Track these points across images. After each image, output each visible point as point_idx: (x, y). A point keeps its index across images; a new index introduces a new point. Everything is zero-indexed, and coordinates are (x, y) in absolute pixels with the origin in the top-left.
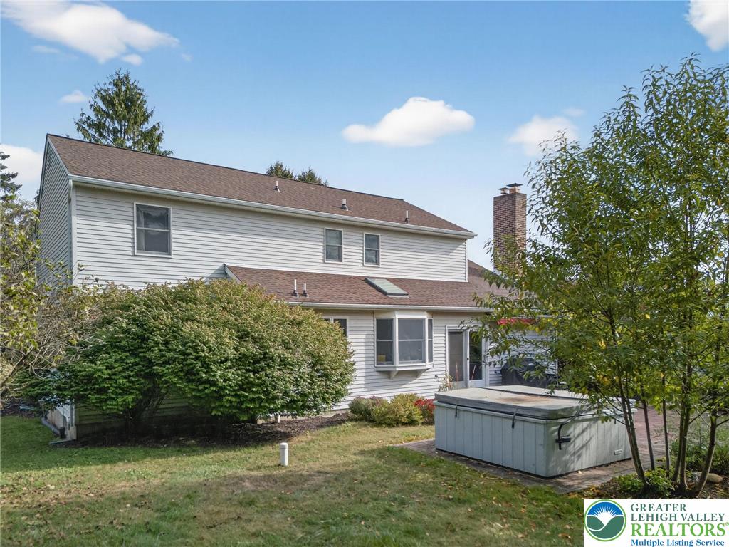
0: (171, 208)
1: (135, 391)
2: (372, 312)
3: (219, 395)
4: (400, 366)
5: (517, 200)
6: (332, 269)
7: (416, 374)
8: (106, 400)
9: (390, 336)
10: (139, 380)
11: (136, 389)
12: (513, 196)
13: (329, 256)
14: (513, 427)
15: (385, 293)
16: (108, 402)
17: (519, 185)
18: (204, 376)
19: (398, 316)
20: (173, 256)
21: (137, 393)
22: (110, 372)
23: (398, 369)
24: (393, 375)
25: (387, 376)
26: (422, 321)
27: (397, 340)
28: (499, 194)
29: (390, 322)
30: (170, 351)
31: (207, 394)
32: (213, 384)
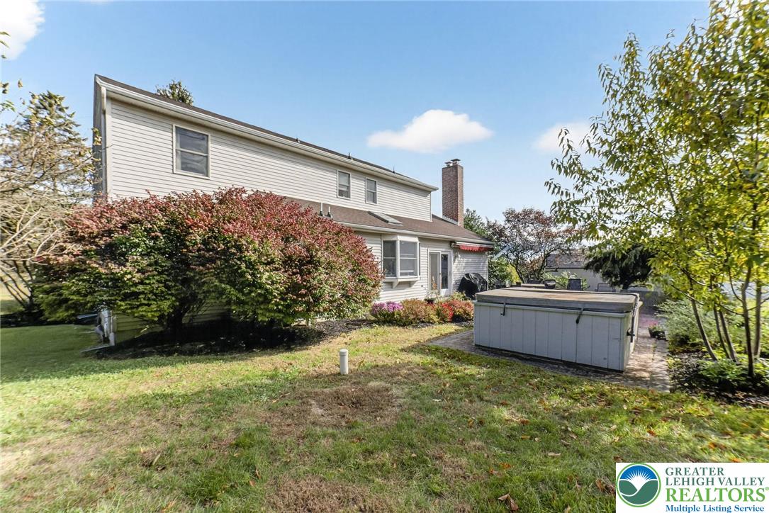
0: (209, 135)
1: (170, 297)
2: (380, 235)
3: (266, 298)
4: (401, 279)
5: (459, 169)
6: (342, 203)
7: (409, 284)
8: (138, 307)
9: (394, 255)
10: (175, 286)
11: (172, 294)
12: (455, 167)
13: (341, 193)
14: (577, 322)
15: (387, 222)
16: (140, 309)
17: (459, 160)
18: (249, 277)
19: (400, 238)
20: (210, 178)
21: (174, 299)
22: (143, 276)
23: (399, 280)
24: (395, 285)
25: (390, 286)
26: (415, 243)
27: (399, 258)
28: (446, 166)
29: (394, 243)
30: (208, 250)
31: (253, 299)
32: (261, 286)
